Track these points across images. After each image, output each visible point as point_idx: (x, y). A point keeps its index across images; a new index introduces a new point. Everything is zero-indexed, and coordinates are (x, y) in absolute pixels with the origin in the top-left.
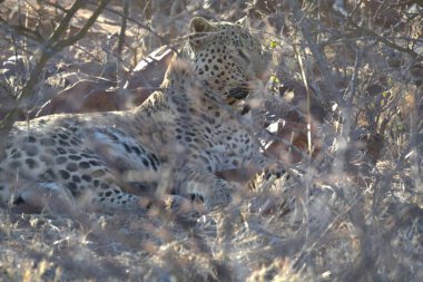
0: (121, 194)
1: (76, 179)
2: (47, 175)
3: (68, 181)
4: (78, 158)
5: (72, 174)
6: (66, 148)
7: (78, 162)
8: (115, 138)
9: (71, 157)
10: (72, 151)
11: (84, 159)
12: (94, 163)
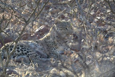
0: (40, 58)
1: (29, 54)
2: (22, 54)
3: (27, 55)
4: (29, 50)
5: (28, 53)
6: (26, 48)
7: (29, 51)
8: (37, 46)
9: (27, 50)
10: (27, 48)
11: (30, 50)
12: (33, 51)
